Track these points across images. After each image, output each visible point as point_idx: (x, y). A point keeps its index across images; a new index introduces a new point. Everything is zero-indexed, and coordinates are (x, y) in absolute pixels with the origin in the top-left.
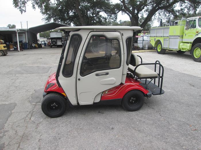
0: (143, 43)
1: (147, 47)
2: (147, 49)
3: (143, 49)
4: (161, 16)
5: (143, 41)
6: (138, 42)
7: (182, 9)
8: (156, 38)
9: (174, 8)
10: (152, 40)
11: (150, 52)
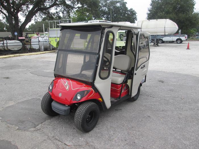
0: (39, 44)
1: (43, 48)
2: (43, 50)
3: (39, 50)
4: (37, 17)
5: (39, 42)
6: (32, 43)
7: (57, 12)
8: (57, 38)
9: (50, 11)
10: (53, 40)
11: (50, 52)
